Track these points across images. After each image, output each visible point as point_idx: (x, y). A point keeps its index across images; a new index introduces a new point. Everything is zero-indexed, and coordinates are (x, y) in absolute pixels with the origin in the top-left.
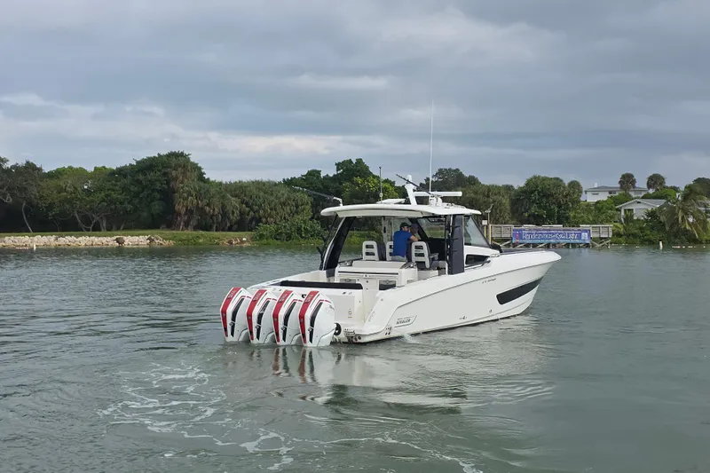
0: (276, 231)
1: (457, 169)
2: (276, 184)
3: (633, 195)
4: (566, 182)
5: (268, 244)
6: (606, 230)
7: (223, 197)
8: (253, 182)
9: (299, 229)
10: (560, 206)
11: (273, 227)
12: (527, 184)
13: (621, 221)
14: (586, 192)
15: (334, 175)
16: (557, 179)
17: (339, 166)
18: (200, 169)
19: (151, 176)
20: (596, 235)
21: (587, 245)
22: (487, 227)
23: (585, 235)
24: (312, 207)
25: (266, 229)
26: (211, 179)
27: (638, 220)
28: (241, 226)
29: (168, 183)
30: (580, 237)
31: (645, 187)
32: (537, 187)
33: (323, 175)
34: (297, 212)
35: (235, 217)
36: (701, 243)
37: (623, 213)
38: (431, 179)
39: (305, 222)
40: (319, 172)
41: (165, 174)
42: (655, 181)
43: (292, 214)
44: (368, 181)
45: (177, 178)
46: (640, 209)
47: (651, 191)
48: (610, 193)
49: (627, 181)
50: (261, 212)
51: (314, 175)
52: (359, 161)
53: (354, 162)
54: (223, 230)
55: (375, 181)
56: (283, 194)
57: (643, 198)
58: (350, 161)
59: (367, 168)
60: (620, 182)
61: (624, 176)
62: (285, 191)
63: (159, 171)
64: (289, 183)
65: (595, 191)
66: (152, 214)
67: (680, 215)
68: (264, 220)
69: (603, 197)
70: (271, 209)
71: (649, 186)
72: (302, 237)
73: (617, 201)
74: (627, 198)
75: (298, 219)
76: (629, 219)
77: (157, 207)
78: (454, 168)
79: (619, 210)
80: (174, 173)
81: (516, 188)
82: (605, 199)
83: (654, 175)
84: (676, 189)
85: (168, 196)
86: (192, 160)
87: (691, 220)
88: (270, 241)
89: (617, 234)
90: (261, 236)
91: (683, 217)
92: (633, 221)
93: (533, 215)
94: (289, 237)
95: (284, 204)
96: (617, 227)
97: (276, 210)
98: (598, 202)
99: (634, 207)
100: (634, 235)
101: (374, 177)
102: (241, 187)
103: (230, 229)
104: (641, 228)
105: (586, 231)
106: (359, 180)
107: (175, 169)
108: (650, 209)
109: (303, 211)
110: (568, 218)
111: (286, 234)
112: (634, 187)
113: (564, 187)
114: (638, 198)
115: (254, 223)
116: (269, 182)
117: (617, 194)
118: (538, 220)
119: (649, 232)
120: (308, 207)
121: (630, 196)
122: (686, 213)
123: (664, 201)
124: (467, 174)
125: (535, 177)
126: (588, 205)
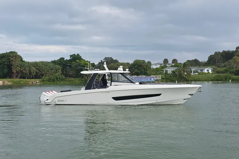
0: (49, 79)
1: (111, 57)
2: (48, 63)
3: (168, 66)
4: (146, 62)
5: (46, 83)
6: (159, 77)
7: (30, 67)
8: (40, 62)
9: (57, 78)
10: (144, 69)
11: (47, 77)
12: (134, 62)
13: (164, 74)
14: (153, 65)
15: (69, 59)
16: (144, 60)
17: (71, 56)
18: (21, 57)
19: (3, 60)
20: (156, 79)
21: (153, 82)
22: (121, 77)
23: (152, 79)
24: (62, 70)
25: (45, 78)
26: (25, 61)
27: (169, 74)
28: (36, 77)
29: (10, 62)
30: (151, 79)
31: (171, 63)
32: (137, 63)
33: (65, 59)
34: (56, 72)
35: (34, 74)
36: (189, 81)
37: (164, 72)
38: (103, 61)
39: (59, 76)
40: (64, 58)
41: (8, 59)
42: (174, 61)
43: (55, 73)
44: (81, 61)
45: (13, 60)
46: (170, 70)
47: (173, 64)
48: (160, 65)
49: (166, 61)
50: (43, 72)
51: (62, 59)
52: (78, 55)
53: (76, 55)
54: (30, 78)
55: (84, 61)
56: (51, 66)
57: (171, 66)
58: (75, 55)
59: (81, 57)
60: (163, 62)
61: (165, 60)
62: (52, 65)
63: (6, 58)
64: (54, 62)
65: (156, 64)
66: (4, 73)
67: (182, 72)
68: (44, 75)
69: (158, 66)
70: (47, 71)
71: (173, 63)
72: (58, 81)
73: (162, 68)
74: (166, 67)
75: (57, 74)
76: (166, 73)
77: (6, 71)
78: (110, 57)
79: (163, 71)
80: (12, 59)
81: (130, 63)
82: (159, 67)
83: (174, 59)
84: (180, 64)
85: (10, 67)
86: (18, 54)
87: (186, 73)
88: (47, 82)
89: (162, 79)
90: (44, 81)
91: (183, 73)
92: (167, 74)
93: (136, 72)
94: (53, 81)
95: (51, 69)
96: (163, 76)
97: (49, 72)
98: (156, 68)
99: (168, 70)
100: (168, 79)
101: (83, 60)
102: (36, 63)
103: (32, 78)
104: (170, 76)
105: (153, 78)
106: (78, 61)
107: (12, 57)
108: (173, 70)
109: (58, 71)
110: (147, 74)
111: (53, 80)
112: (168, 63)
113: (146, 63)
114: (169, 67)
115: (41, 76)
116: (46, 62)
117: (163, 65)
118: (138, 74)
119: (172, 78)
120: (60, 70)
121: (167, 66)
122: (184, 71)
123: (177, 68)
124: (114, 59)
125: (136, 60)
126: (154, 69)
